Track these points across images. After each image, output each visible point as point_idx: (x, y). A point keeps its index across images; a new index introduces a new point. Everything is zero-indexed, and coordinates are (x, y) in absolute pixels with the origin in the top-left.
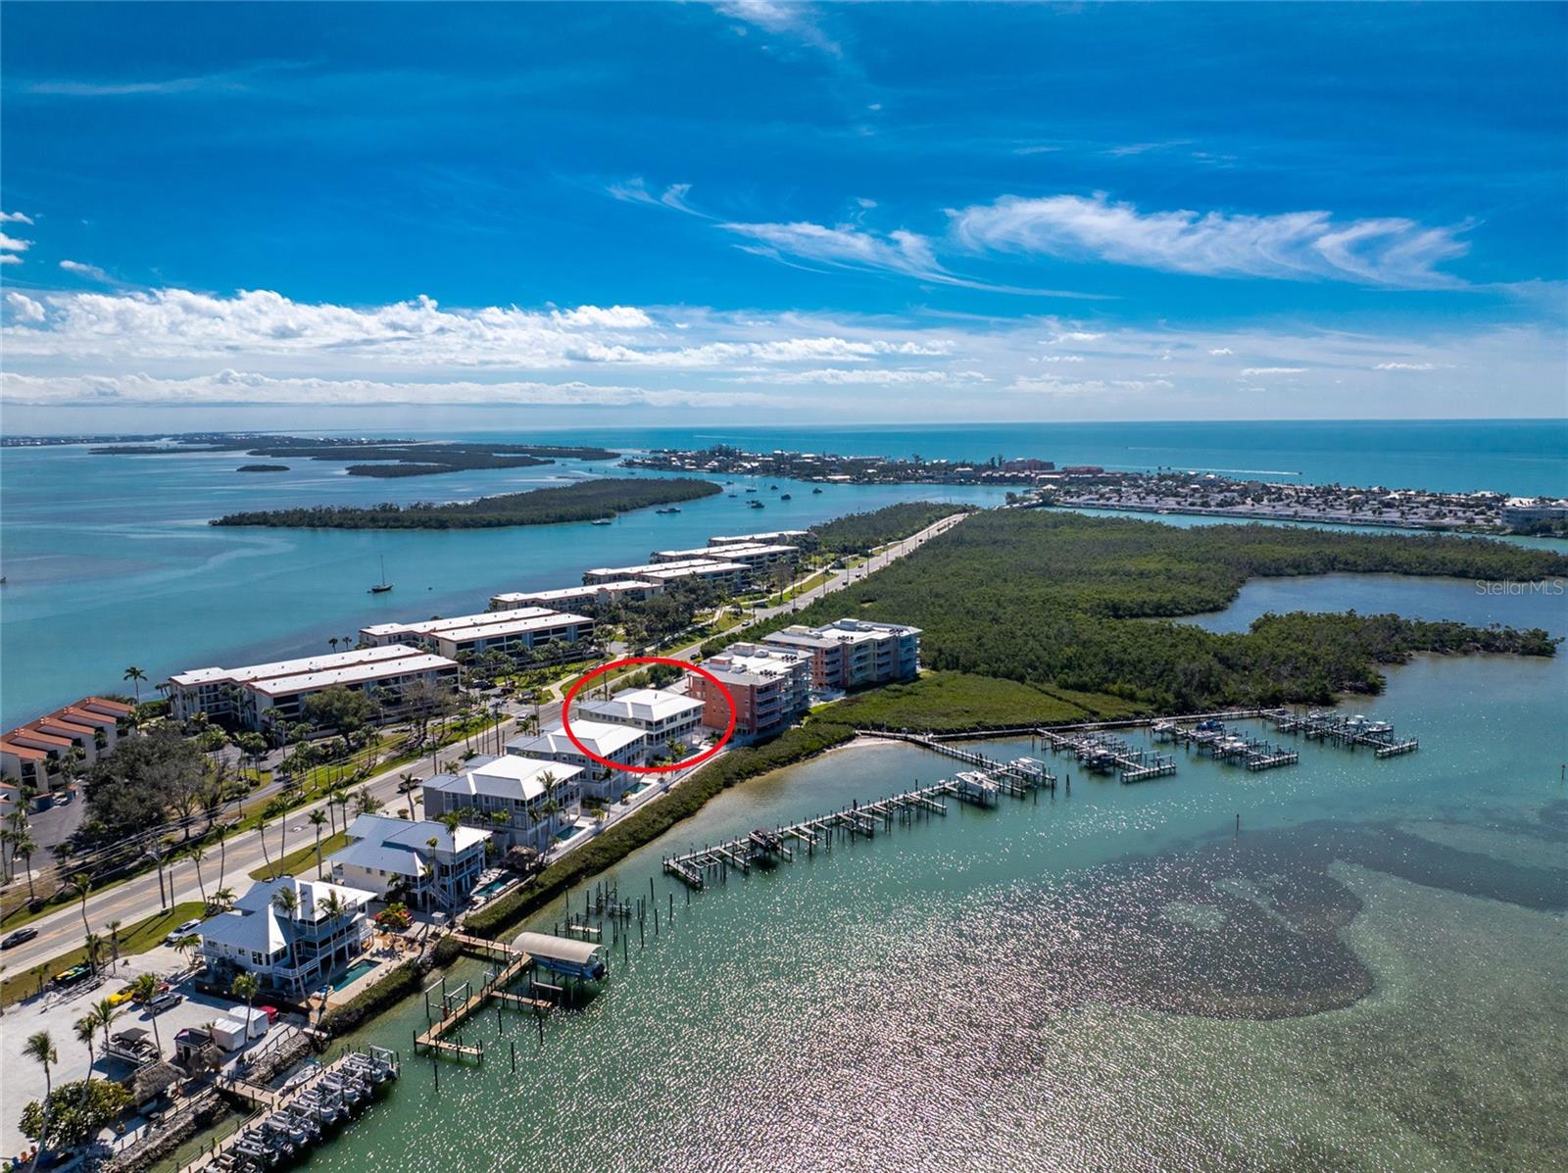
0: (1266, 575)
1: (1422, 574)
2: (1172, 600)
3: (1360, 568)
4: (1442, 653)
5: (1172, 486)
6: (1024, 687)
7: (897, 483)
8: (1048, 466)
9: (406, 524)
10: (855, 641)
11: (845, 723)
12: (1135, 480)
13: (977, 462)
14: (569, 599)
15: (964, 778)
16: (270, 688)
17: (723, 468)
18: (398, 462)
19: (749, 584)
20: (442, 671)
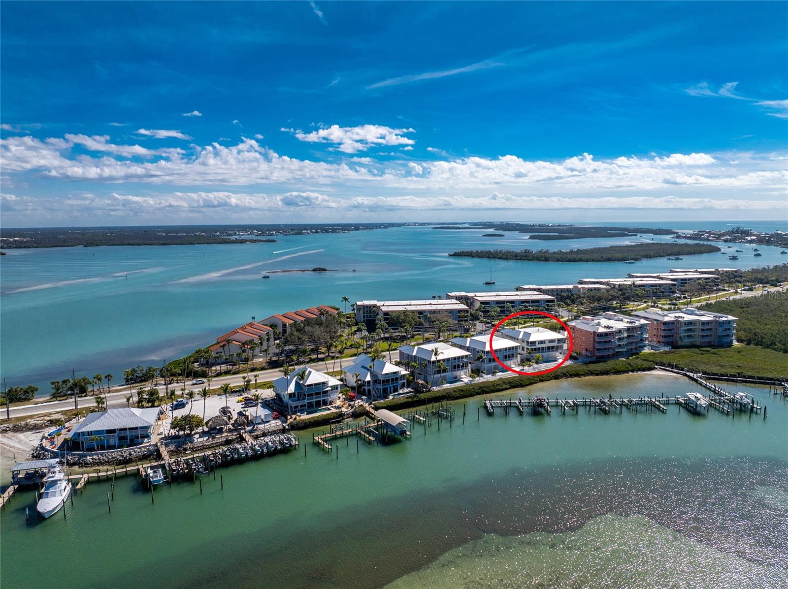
10: (685, 319)
15: (690, 396)
16: (384, 309)
17: (733, 240)
18: (557, 234)
19: (674, 292)
20: (460, 311)
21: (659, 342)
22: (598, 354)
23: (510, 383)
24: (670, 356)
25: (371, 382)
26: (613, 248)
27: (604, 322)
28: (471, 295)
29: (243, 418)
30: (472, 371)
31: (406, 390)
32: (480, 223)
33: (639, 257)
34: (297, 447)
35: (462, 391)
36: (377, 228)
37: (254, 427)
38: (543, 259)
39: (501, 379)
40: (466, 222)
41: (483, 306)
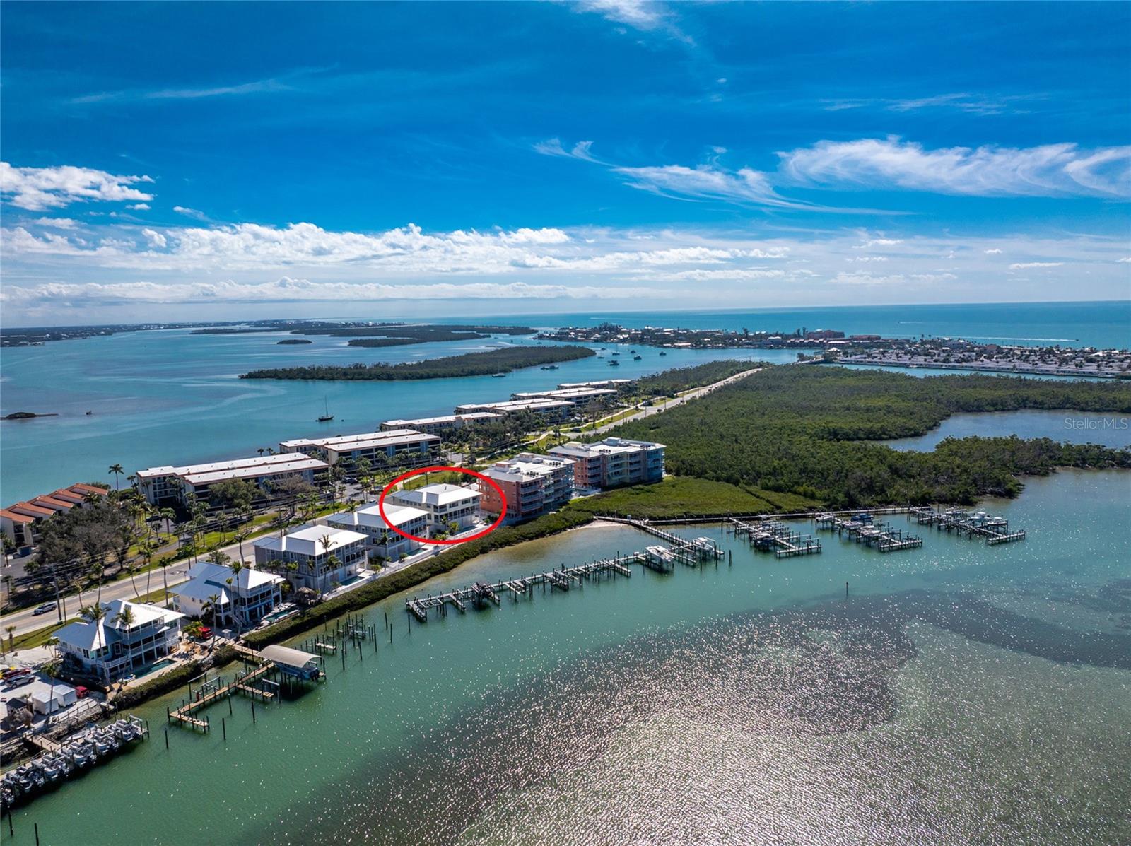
0: (969, 411)
1: (1096, 411)
2: (882, 428)
3: (1046, 406)
4: (1082, 468)
5: (925, 349)
6: (738, 488)
7: (723, 348)
8: (840, 335)
9: (366, 377)
10: (612, 453)
11: (588, 511)
12: (902, 344)
13: (787, 333)
14: (435, 424)
15: (651, 551)
16: (194, 479)
17: (603, 340)
18: (385, 337)
19: (573, 415)
20: (317, 471)
21: (585, 484)
22: (524, 510)
23: (429, 569)
24: (605, 501)
25: (232, 603)
26: (469, 357)
27: (525, 468)
28: (319, 442)
29: (25, 710)
30: (371, 561)
31: (284, 607)
32: (265, 321)
33: (506, 368)
34: (145, 737)
35: (369, 593)
36: (93, 335)
37: (48, 721)
38: (384, 377)
39: (415, 566)
40: (241, 320)
41: (344, 458)
